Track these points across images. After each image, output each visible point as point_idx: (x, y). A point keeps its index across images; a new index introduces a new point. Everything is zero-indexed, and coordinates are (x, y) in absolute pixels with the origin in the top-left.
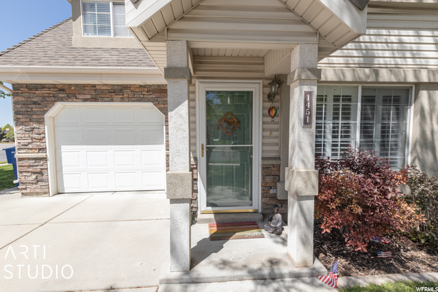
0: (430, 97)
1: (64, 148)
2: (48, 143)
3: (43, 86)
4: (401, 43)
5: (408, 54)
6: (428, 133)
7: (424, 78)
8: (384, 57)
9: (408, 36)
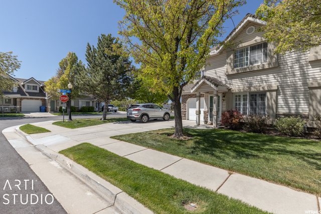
0: (270, 94)
1: (190, 109)
2: (187, 108)
3: (186, 95)
4: (261, 79)
5: (264, 82)
6: (270, 105)
7: (266, 89)
8: (256, 84)
9: (264, 77)
